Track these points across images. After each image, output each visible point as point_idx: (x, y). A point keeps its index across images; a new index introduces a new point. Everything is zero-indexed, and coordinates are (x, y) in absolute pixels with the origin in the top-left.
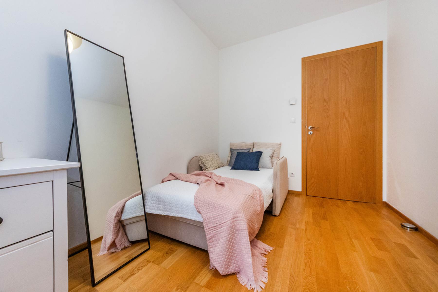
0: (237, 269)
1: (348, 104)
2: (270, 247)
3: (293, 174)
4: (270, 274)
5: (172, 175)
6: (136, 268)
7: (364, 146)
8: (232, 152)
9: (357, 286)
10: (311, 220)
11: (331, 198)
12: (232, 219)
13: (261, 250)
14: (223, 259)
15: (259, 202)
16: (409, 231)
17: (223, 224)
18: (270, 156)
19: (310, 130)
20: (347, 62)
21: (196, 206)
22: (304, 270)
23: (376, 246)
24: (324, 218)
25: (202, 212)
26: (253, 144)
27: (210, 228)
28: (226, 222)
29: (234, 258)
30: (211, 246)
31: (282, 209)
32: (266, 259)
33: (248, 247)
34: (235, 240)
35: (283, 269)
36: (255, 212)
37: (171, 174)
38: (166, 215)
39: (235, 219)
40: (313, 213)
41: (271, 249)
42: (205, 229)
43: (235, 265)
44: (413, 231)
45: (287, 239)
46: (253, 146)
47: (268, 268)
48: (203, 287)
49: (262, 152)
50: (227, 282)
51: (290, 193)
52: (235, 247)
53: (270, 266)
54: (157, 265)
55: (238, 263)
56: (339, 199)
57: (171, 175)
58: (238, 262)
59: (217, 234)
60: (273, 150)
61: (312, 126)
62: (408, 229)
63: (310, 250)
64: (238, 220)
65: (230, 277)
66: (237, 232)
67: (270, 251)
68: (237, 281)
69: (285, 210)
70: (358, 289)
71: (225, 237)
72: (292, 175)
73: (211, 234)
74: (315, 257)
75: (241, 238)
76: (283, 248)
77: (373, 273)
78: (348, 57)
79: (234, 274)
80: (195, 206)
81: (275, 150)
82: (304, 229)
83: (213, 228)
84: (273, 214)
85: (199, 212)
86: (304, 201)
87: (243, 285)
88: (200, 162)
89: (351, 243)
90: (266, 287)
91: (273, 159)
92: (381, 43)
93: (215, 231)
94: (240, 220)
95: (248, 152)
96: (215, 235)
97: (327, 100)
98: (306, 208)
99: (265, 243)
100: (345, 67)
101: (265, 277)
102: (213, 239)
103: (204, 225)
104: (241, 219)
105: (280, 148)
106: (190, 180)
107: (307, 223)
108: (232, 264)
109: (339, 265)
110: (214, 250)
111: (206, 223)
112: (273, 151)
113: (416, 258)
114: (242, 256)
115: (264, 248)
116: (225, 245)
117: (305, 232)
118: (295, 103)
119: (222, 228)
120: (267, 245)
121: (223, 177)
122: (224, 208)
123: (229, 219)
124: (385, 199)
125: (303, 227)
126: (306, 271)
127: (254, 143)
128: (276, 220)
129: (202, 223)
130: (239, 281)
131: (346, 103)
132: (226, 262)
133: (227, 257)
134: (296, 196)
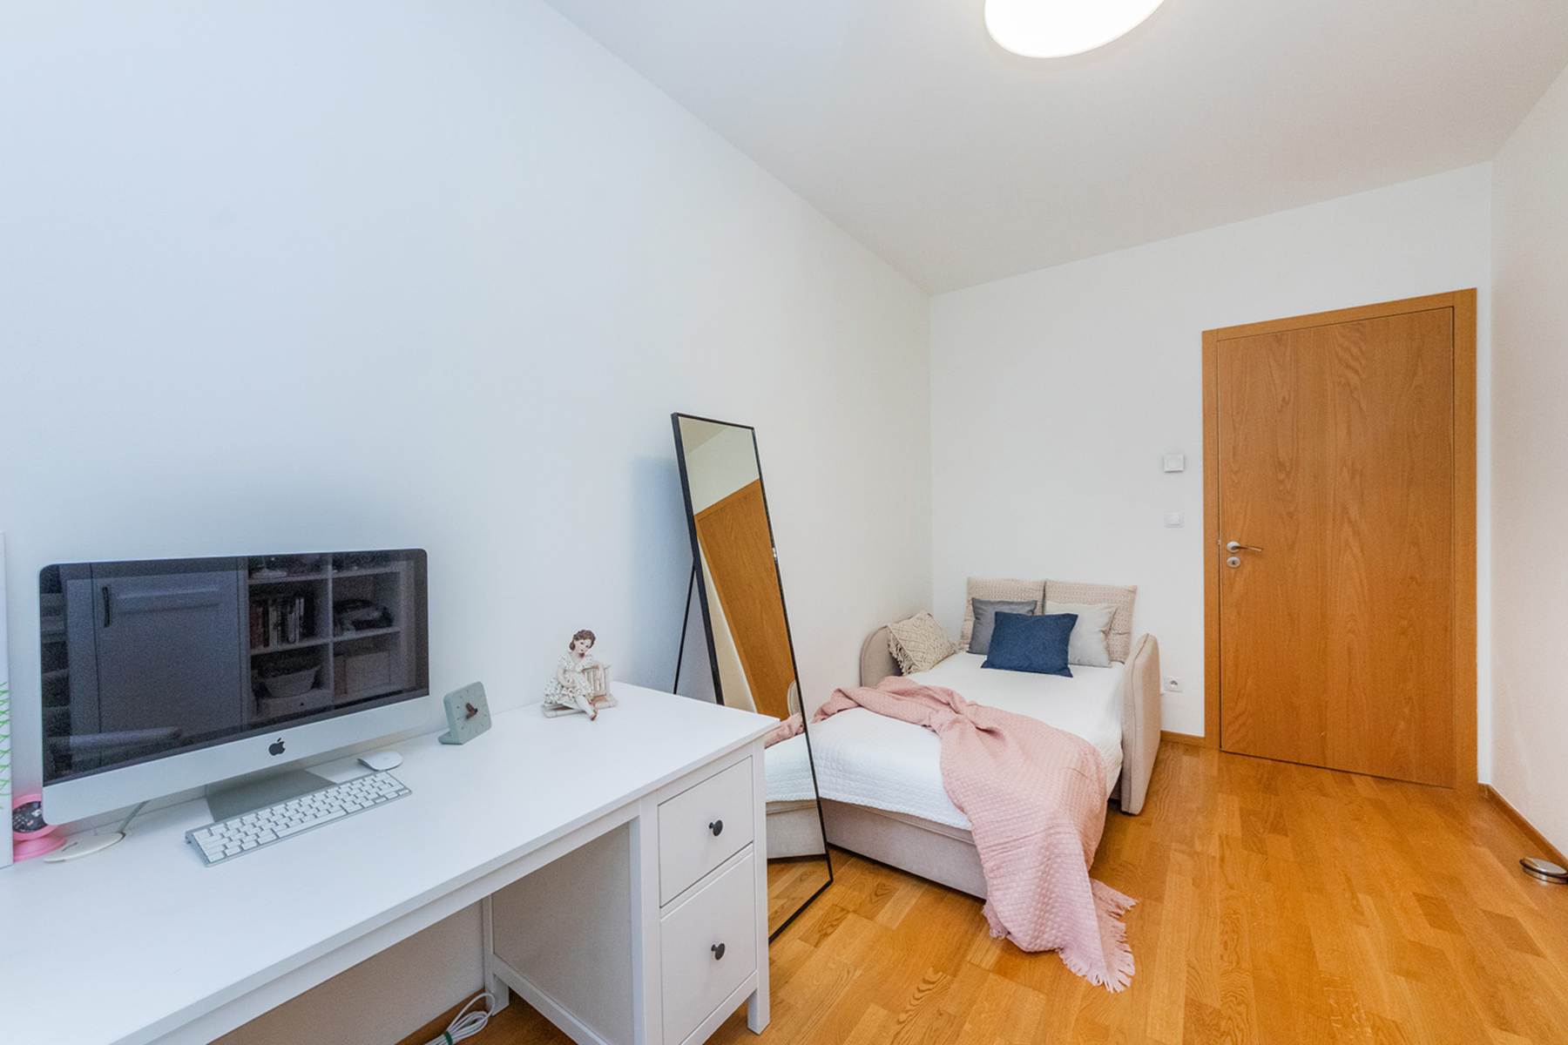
0: (1058, 941)
1: (1357, 479)
2: (1127, 898)
3: (1176, 684)
4: (1138, 959)
5: (843, 693)
6: (824, 922)
7: (1412, 609)
8: (980, 611)
9: (1355, 1001)
10: (1238, 832)
11: (1301, 762)
12: (1045, 830)
13: (1107, 903)
14: (1029, 916)
15: (1096, 784)
16: (1544, 883)
17: (1021, 838)
18: (1104, 629)
19: (1233, 554)
20: (1355, 350)
21: (950, 792)
22: (1222, 957)
23: (1426, 915)
24: (1278, 828)
25: (968, 808)
26: (1044, 587)
27: (990, 847)
28: (1032, 835)
29: (1052, 916)
30: (995, 887)
31: (1147, 794)
32: (1124, 924)
33: (1087, 895)
34: (1053, 876)
35: (1169, 951)
36: (1091, 811)
37: (840, 691)
38: (865, 807)
39: (1052, 831)
40: (1241, 809)
41: (1132, 902)
42: (979, 847)
43: (1054, 932)
44: (1556, 883)
45: (1172, 880)
46: (1042, 593)
47: (1132, 947)
48: (989, 971)
49: (1077, 616)
50: (1043, 967)
51: (1169, 742)
52: (1054, 892)
53: (1135, 942)
54: (865, 921)
55: (1062, 929)
56: (1329, 769)
57: (841, 694)
58: (1062, 925)
59: (1010, 861)
60: (1107, 610)
61: (1238, 542)
62: (1544, 877)
63: (1235, 913)
64: (1059, 833)
65: (1045, 957)
66: (1059, 860)
67: (1129, 908)
68: (1061, 964)
69: (1155, 799)
70: (1357, 1007)
71: (1031, 868)
72: (1173, 686)
73: (995, 859)
74: (1250, 931)
75: (1069, 873)
76: (1162, 903)
77: (1403, 979)
78: (1358, 335)
79: (1052, 951)
80: (948, 792)
81: (1117, 610)
82: (1218, 856)
83: (1000, 847)
84: (1124, 809)
85: (961, 809)
86: (1215, 772)
87: (1080, 975)
88: (892, 644)
89: (1355, 902)
90: (1133, 983)
91: (1111, 636)
92: (1472, 293)
93: (1005, 854)
94: (1065, 833)
95: (1030, 614)
96: (1005, 862)
97: (1288, 464)
98: (1220, 795)
99: (1112, 885)
100: (1348, 366)
101: (1127, 962)
102: (1001, 870)
103: (975, 837)
104: (1067, 830)
105: (1132, 602)
106: (901, 714)
107: (1224, 841)
108: (1047, 929)
109: (1314, 953)
110: (1005, 894)
111: (980, 833)
112: (1110, 613)
113: (1538, 955)
114: (1072, 913)
115: (1115, 899)
116: (1033, 887)
117: (1221, 867)
118: (1181, 469)
119: (1023, 849)
120: (1120, 894)
121: (986, 707)
122: (1022, 803)
123: (1039, 830)
124: (1485, 776)
125: (1214, 849)
126: (1226, 958)
127: (1045, 583)
128: (1132, 826)
129: (970, 832)
130: (1068, 967)
131: (1352, 478)
132: (1036, 923)
133: (1037, 912)
134: (1186, 751)
